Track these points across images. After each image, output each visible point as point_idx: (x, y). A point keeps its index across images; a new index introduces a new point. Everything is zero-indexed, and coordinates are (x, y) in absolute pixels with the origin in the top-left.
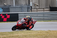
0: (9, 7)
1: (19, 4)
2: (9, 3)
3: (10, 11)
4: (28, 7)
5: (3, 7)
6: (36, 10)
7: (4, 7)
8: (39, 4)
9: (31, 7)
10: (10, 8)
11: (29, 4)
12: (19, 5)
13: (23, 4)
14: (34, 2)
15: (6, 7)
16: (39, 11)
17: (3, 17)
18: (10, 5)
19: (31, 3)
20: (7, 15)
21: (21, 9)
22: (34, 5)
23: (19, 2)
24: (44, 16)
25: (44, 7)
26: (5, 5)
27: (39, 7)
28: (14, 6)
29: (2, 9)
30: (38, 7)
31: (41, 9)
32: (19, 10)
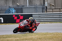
0: (22, 7)
1: (33, 4)
2: (22, 4)
3: (23, 11)
4: (43, 7)
5: (15, 8)
6: (51, 10)
7: (17, 8)
8: (55, 5)
9: (46, 7)
10: (23, 9)
11: (44, 4)
12: (33, 6)
13: (37, 4)
14: (49, 2)
15: (19, 8)
16: (55, 11)
17: (16, 18)
18: (23, 5)
19: (46, 3)
20: (20, 16)
21: (35, 9)
22: (49, 5)
23: (33, 2)
24: (60, 17)
25: (61, 8)
26: (17, 5)
27: (55, 7)
28: (28, 6)
29: (15, 9)
30: (53, 8)
31: (57, 9)
32: (34, 10)
